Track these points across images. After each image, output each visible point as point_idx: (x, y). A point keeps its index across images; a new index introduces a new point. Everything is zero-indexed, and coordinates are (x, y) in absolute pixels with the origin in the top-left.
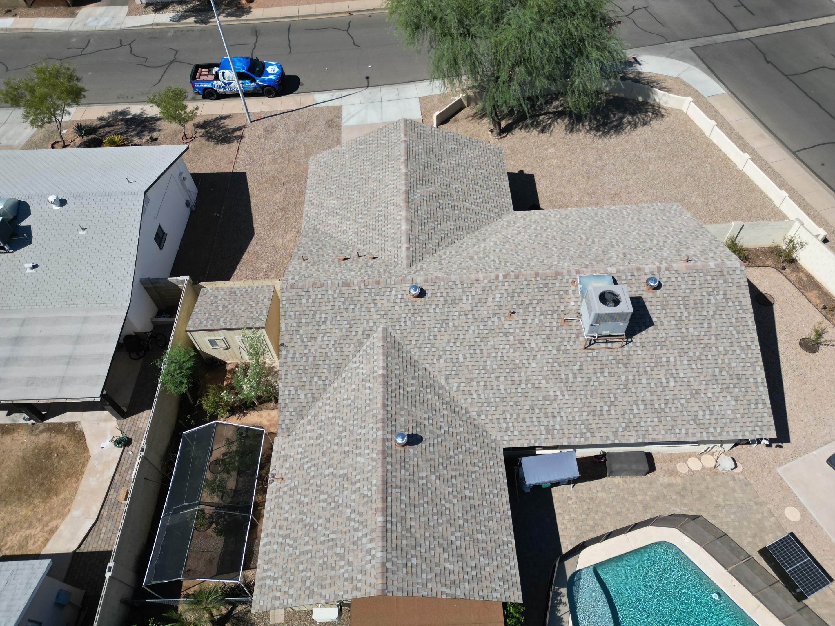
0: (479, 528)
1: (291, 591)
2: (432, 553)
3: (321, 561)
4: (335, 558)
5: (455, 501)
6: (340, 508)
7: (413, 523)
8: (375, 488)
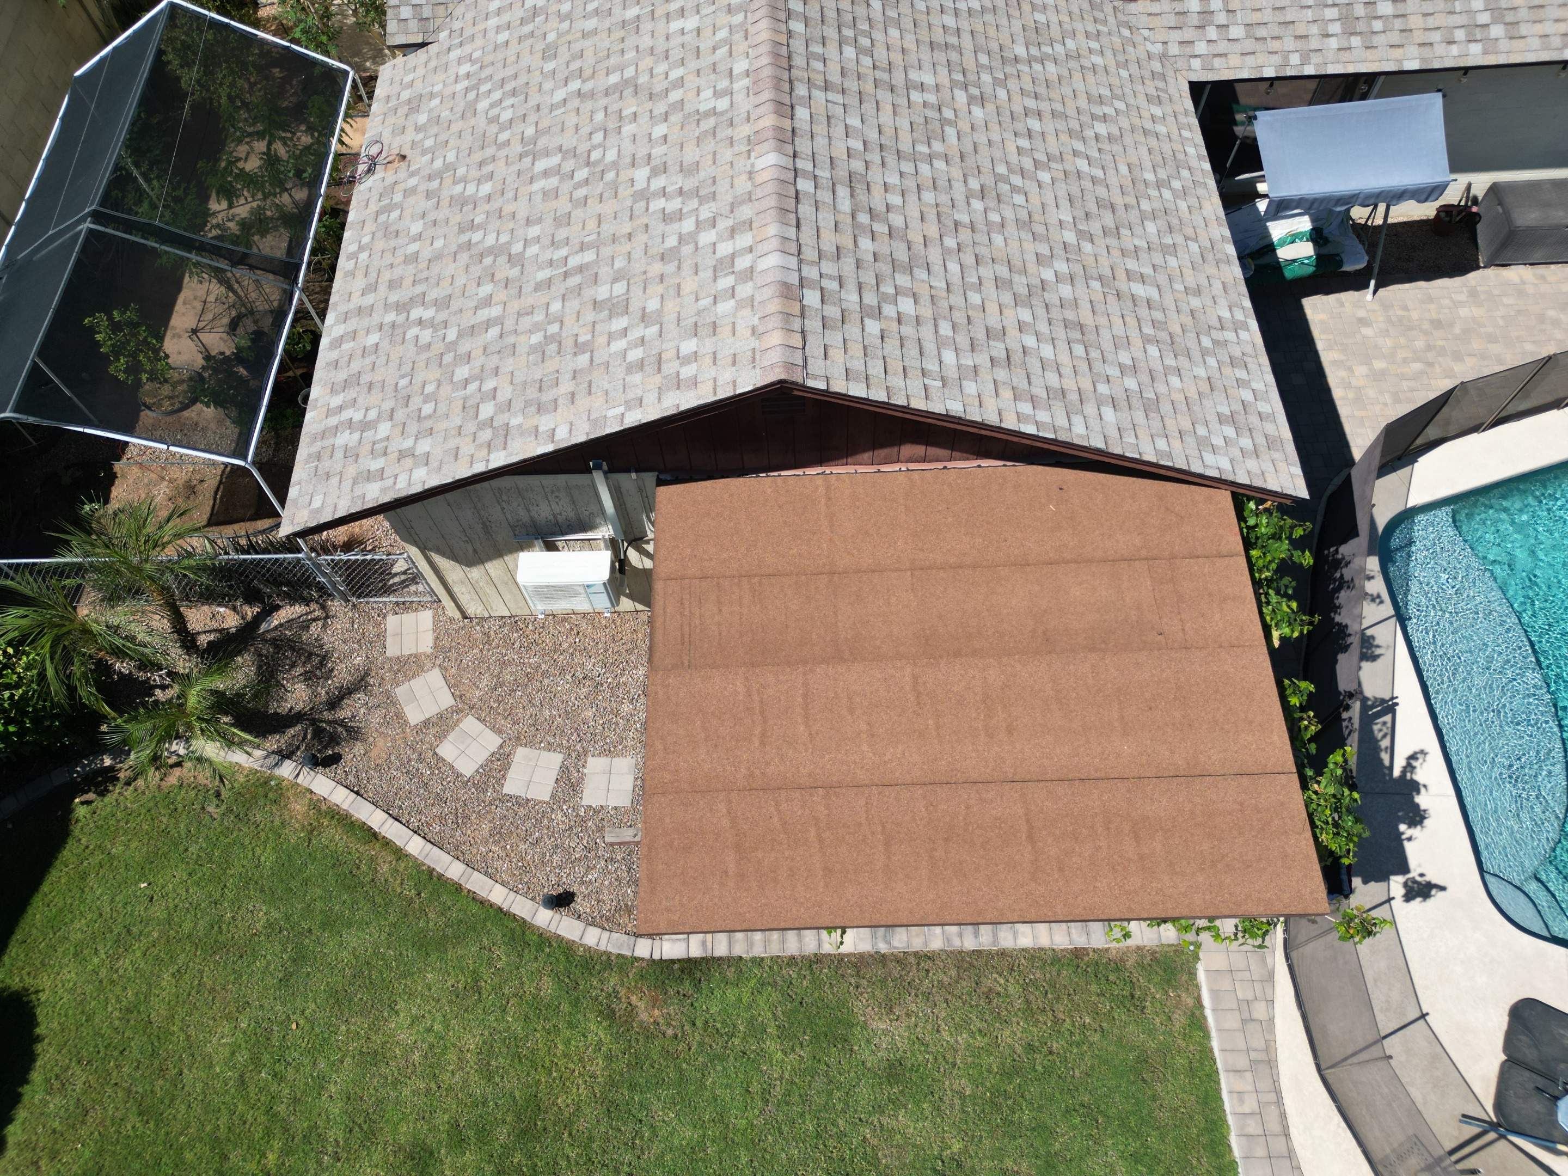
0: (1131, 264)
1: (424, 446)
2: (975, 298)
3: (536, 338)
4: (589, 316)
5: (1045, 177)
6: (610, 176)
7: (896, 200)
8: (746, 82)
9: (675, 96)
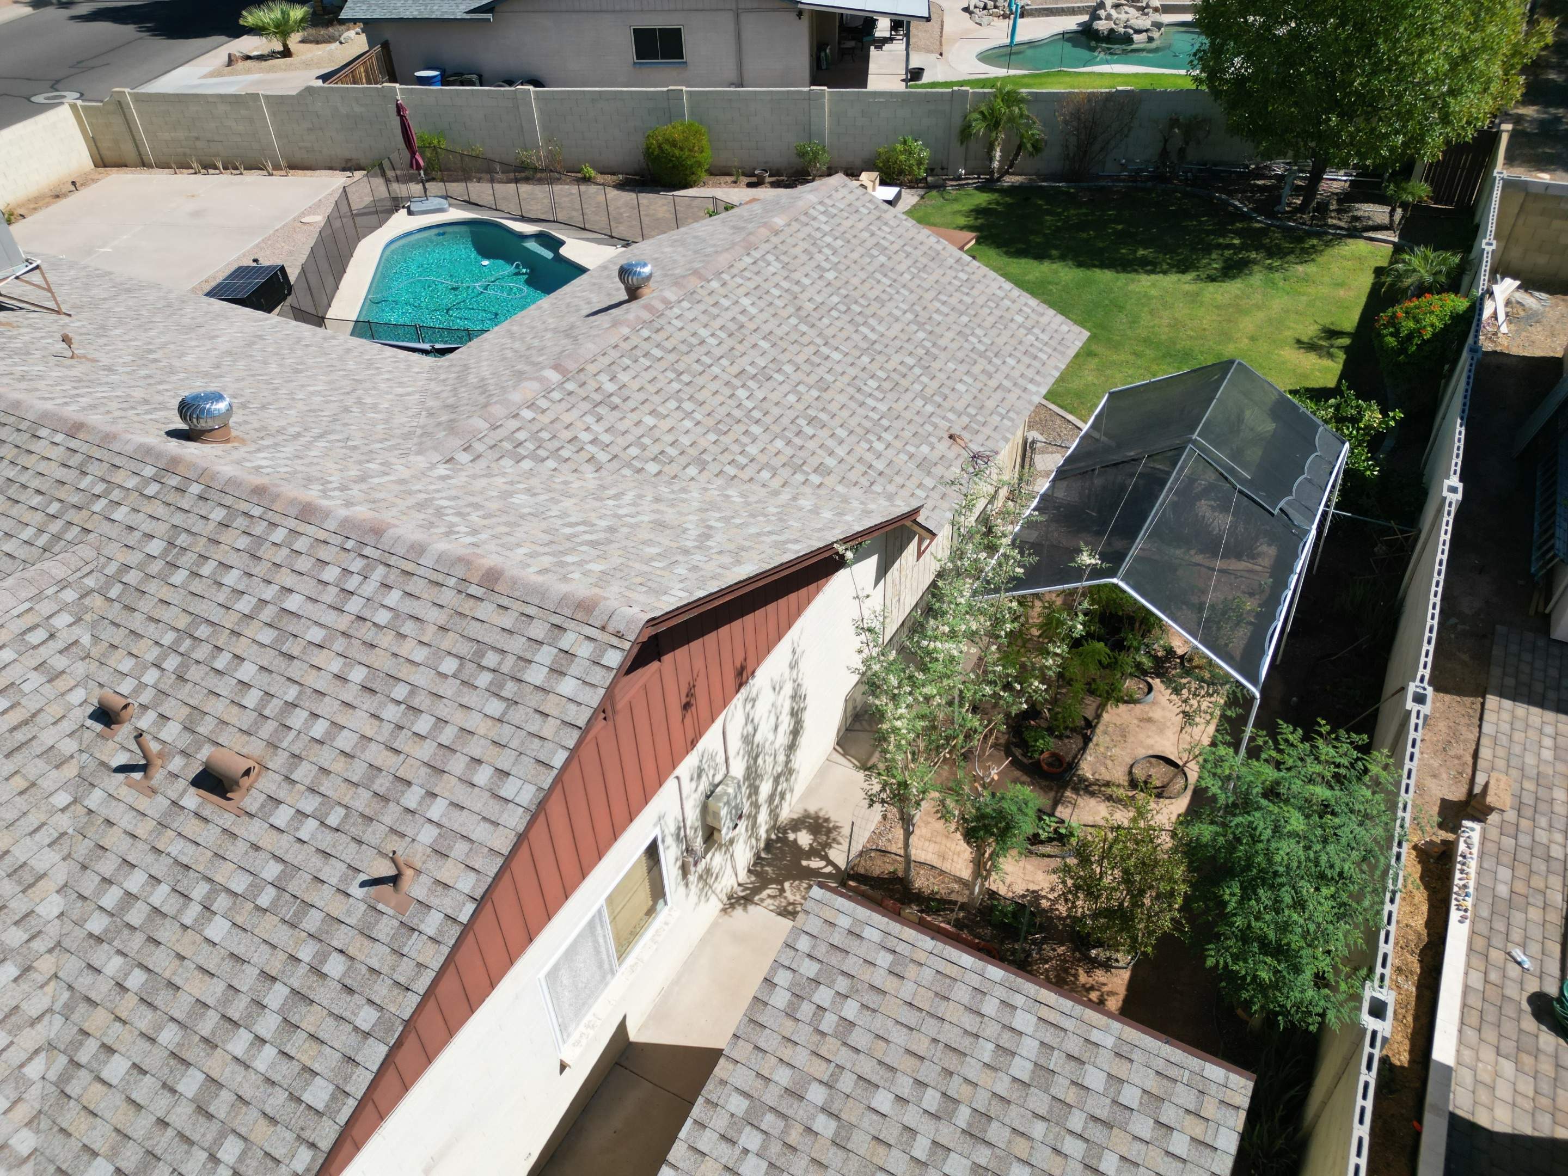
8: (753, 253)
9: (785, 285)
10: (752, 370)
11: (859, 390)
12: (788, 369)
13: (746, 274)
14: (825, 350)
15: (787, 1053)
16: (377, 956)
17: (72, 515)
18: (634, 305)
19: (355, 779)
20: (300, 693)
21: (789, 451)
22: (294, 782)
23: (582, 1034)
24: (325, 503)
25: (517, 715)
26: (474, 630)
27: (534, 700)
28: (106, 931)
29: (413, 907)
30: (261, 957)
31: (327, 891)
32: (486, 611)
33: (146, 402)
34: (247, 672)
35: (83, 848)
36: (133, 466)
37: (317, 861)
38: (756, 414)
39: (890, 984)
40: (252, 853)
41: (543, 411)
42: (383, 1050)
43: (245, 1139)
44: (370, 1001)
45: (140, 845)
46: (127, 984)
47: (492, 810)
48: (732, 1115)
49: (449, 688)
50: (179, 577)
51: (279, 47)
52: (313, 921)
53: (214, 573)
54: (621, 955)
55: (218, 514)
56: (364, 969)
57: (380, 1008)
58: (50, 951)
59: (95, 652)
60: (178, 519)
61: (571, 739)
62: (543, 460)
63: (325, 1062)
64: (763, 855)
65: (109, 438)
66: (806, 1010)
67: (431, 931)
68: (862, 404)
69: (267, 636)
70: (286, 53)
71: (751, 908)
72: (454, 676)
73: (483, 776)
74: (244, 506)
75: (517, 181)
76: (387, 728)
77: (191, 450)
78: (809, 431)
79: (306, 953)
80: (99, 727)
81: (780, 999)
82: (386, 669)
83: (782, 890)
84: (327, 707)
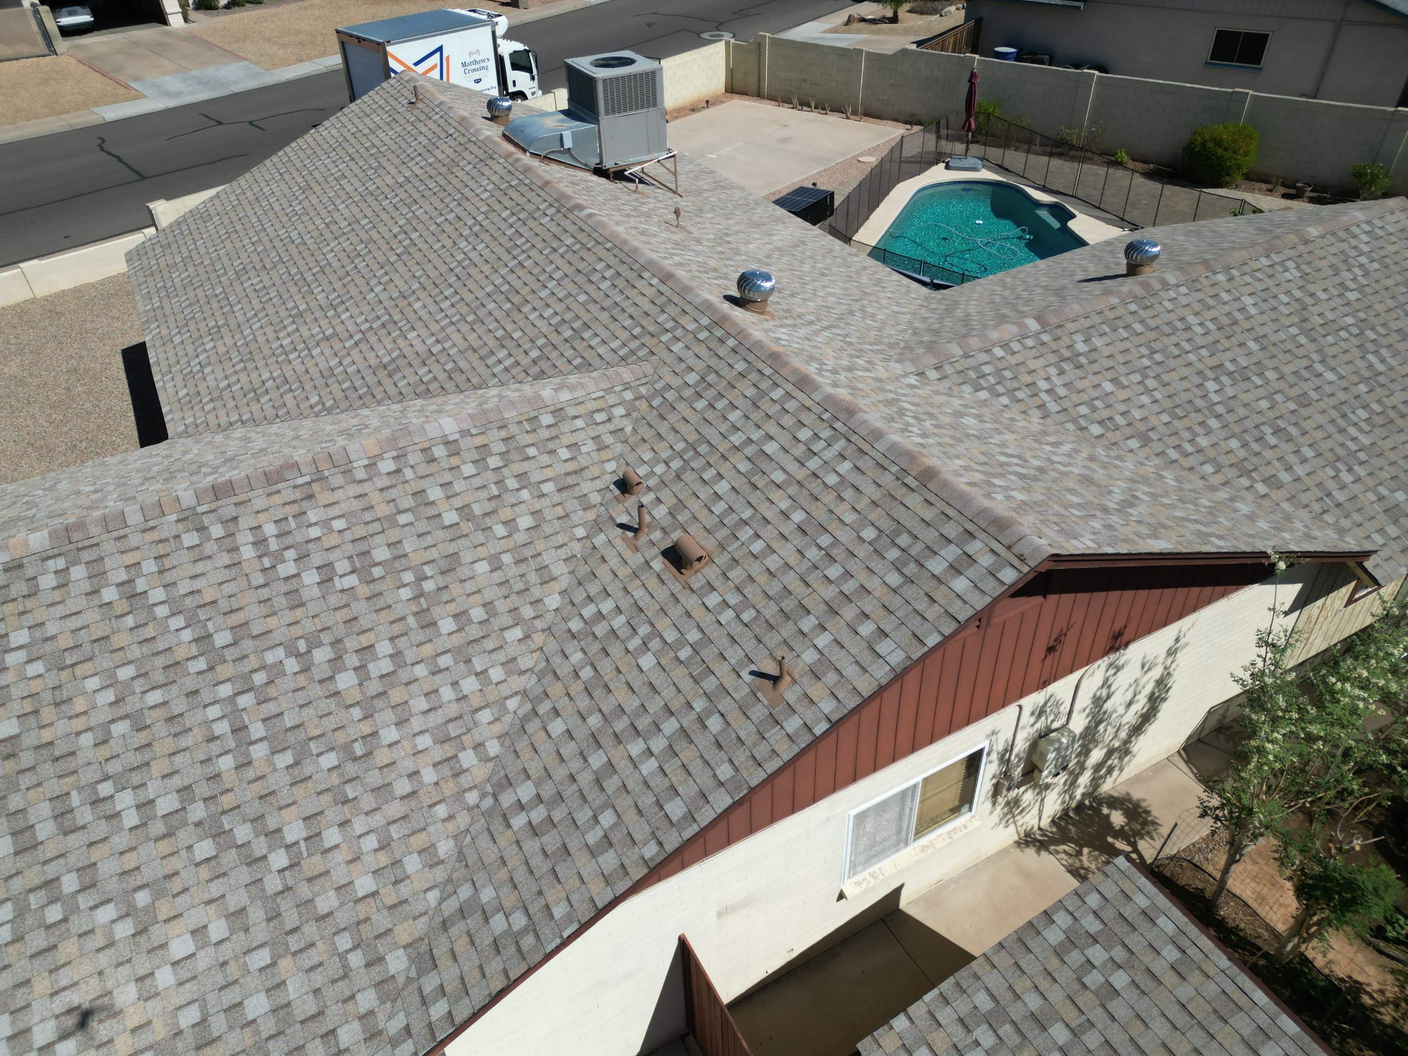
8: (1273, 256)
9: (1298, 294)
10: (1231, 367)
11: (1344, 416)
12: (1271, 375)
13: (1259, 275)
14: (1319, 367)
15: (1044, 984)
16: (746, 731)
17: (647, 340)
18: (1130, 280)
19: (771, 593)
20: (753, 516)
21: (1242, 453)
22: (728, 578)
23: (865, 879)
24: (818, 379)
25: (909, 592)
26: (899, 513)
27: (929, 585)
28: (579, 632)
29: (782, 706)
30: (668, 693)
31: (726, 668)
32: (914, 501)
33: (715, 270)
34: (722, 487)
35: (583, 570)
36: (696, 314)
37: (725, 642)
38: (1220, 409)
39: (1169, 978)
40: (685, 619)
41: (1014, 353)
42: (728, 801)
43: (619, 816)
44: (731, 761)
45: (617, 582)
46: (581, 674)
47: (866, 658)
48: (976, 1007)
49: (863, 551)
50: (700, 405)
51: (889, 14)
52: (710, 684)
53: (724, 409)
54: (920, 832)
55: (741, 366)
56: (734, 736)
57: (736, 769)
58: (543, 631)
59: (631, 440)
60: (713, 362)
61: (948, 628)
62: (999, 395)
63: (688, 789)
64: (1071, 814)
65: (688, 289)
66: (1075, 958)
67: (790, 730)
68: (1342, 431)
69: (744, 466)
70: (894, 20)
71: (1044, 854)
72: (870, 543)
73: (866, 629)
74: (760, 365)
75: (1051, 155)
76: (806, 564)
77: (737, 313)
78: (1272, 441)
79: (699, 705)
80: (617, 492)
81: (1054, 936)
82: (820, 519)
83: (1079, 853)
84: (768, 533)
